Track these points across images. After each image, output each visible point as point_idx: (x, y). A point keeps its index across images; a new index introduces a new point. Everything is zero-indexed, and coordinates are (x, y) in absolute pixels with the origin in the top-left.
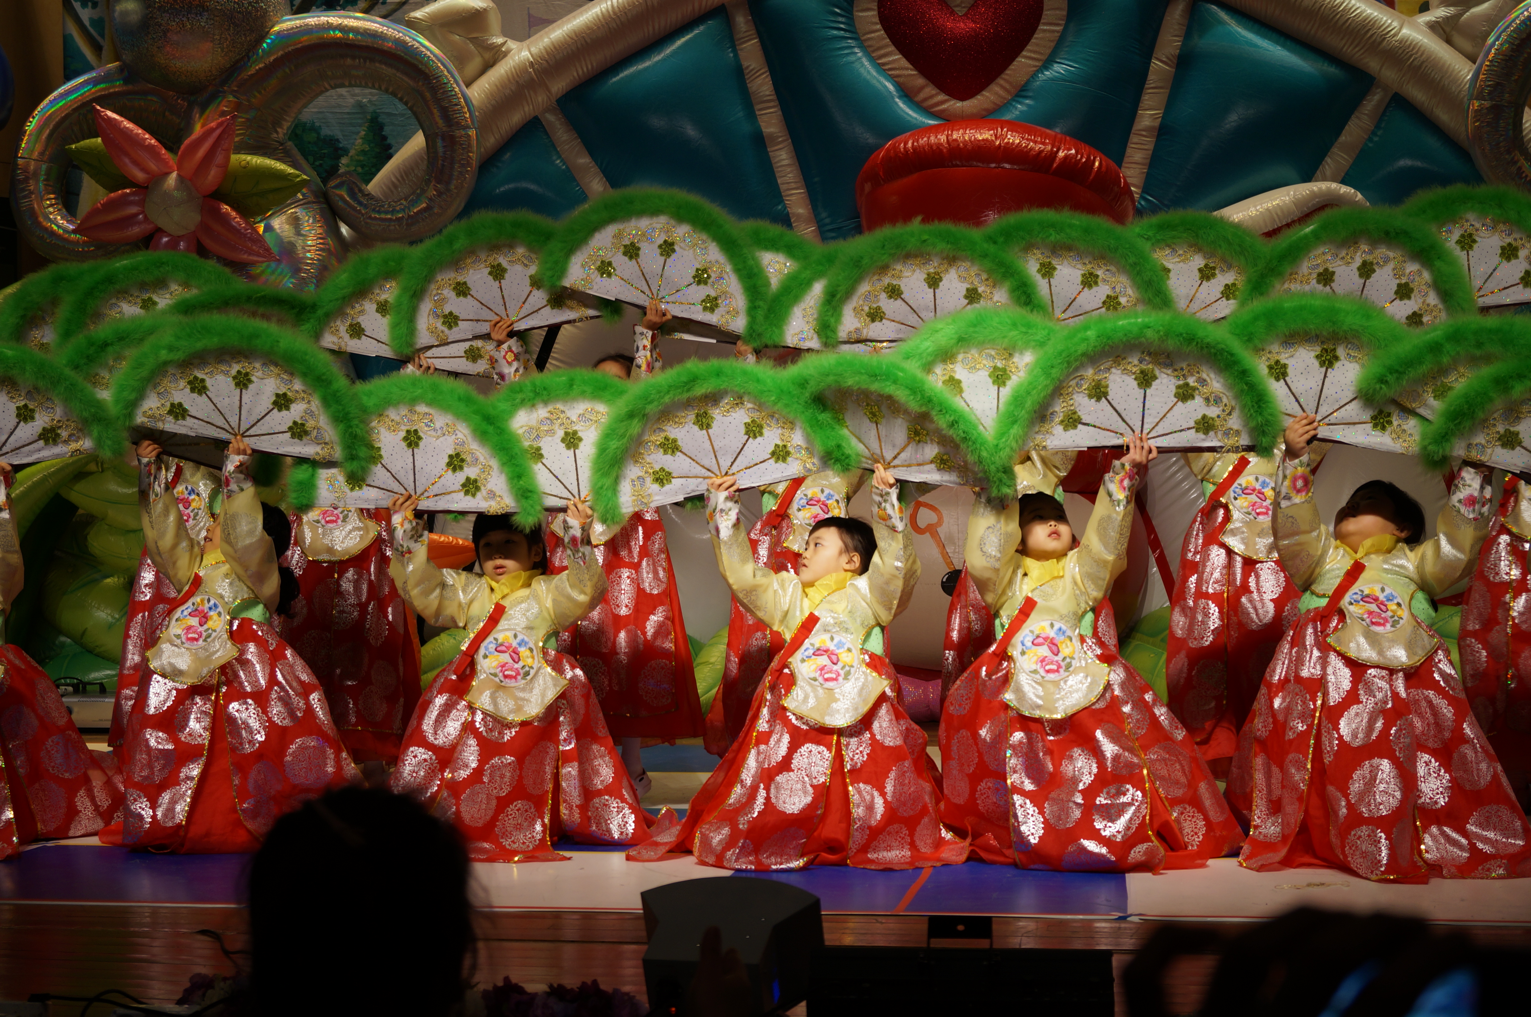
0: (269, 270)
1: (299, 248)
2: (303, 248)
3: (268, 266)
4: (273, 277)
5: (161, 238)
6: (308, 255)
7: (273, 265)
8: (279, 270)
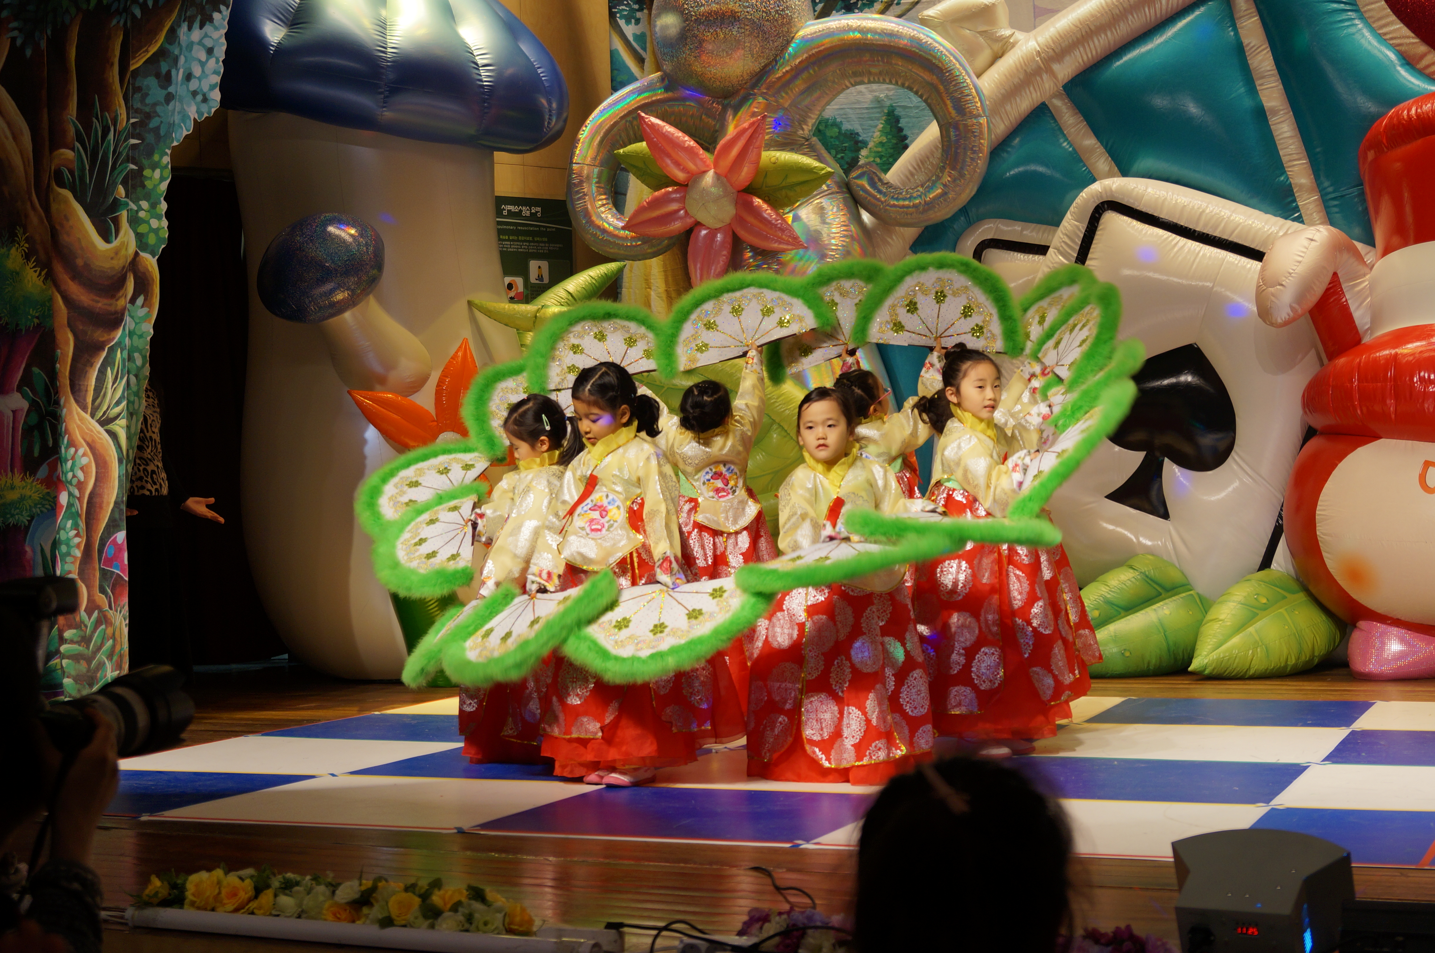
0: (797, 257)
1: (825, 235)
2: (828, 235)
3: (796, 254)
4: (801, 263)
5: (700, 231)
6: (833, 241)
7: (801, 251)
8: (807, 257)
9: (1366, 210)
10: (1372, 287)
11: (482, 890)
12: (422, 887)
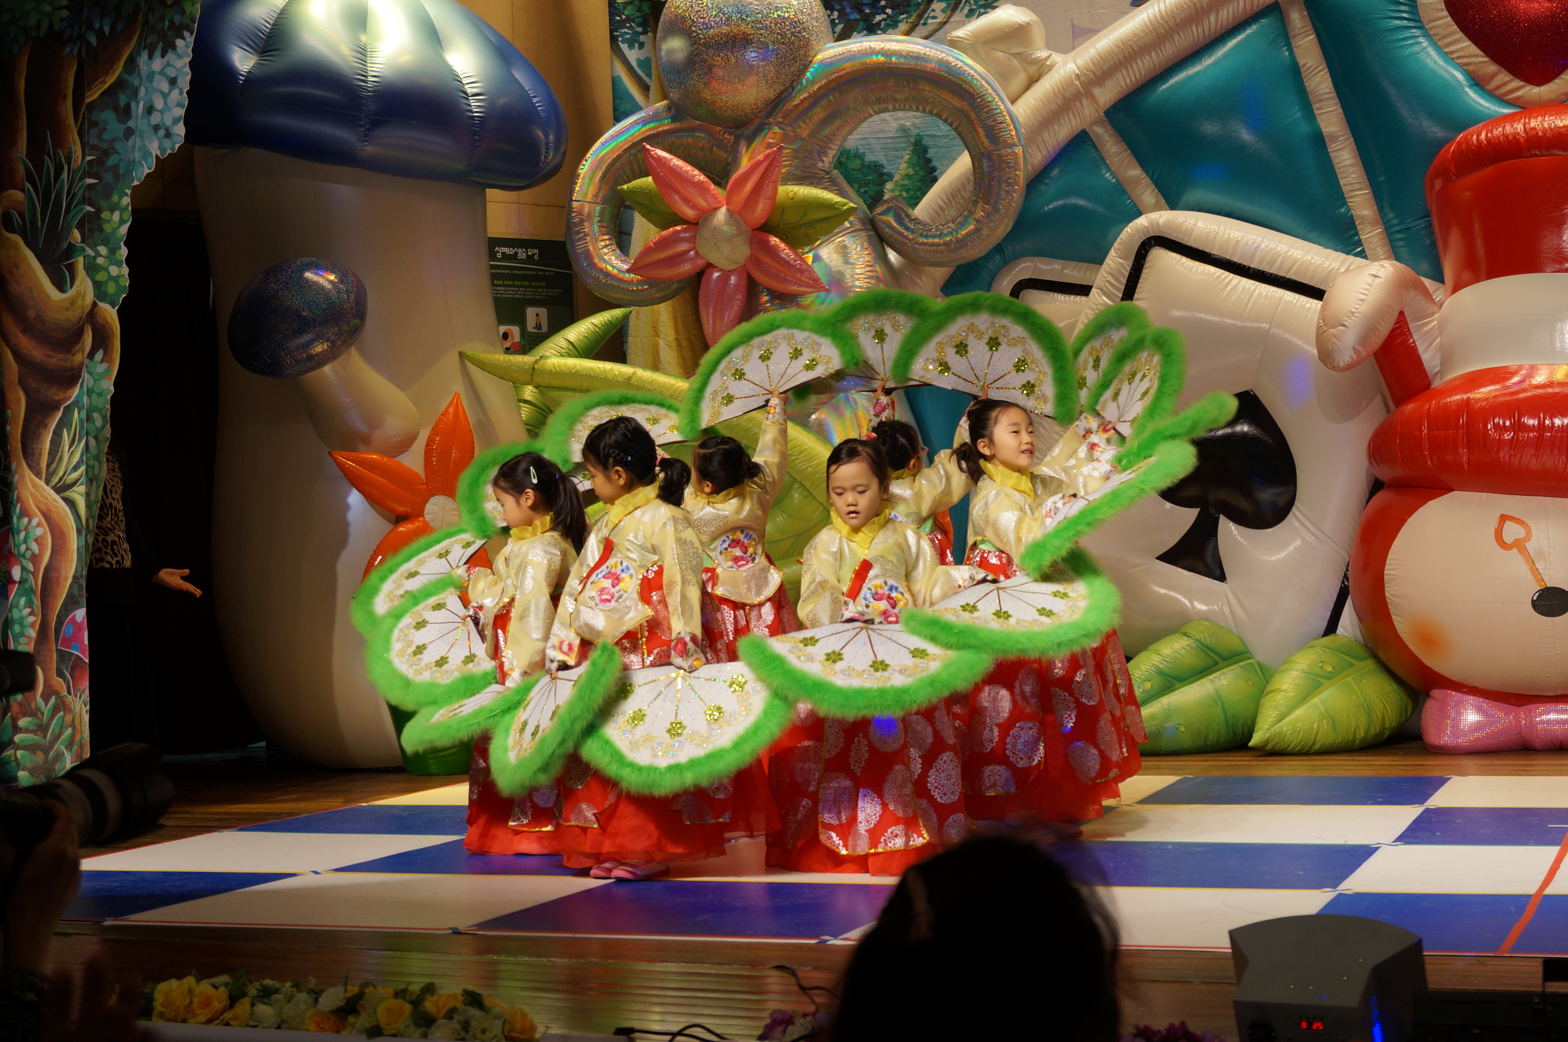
0: (819, 301)
1: (848, 277)
2: (852, 276)
3: (817, 297)
4: (823, 307)
5: (712, 274)
6: (857, 283)
7: (823, 294)
8: (828, 300)
9: (1434, 244)
10: (1441, 327)
11: (479, 995)
12: (414, 992)
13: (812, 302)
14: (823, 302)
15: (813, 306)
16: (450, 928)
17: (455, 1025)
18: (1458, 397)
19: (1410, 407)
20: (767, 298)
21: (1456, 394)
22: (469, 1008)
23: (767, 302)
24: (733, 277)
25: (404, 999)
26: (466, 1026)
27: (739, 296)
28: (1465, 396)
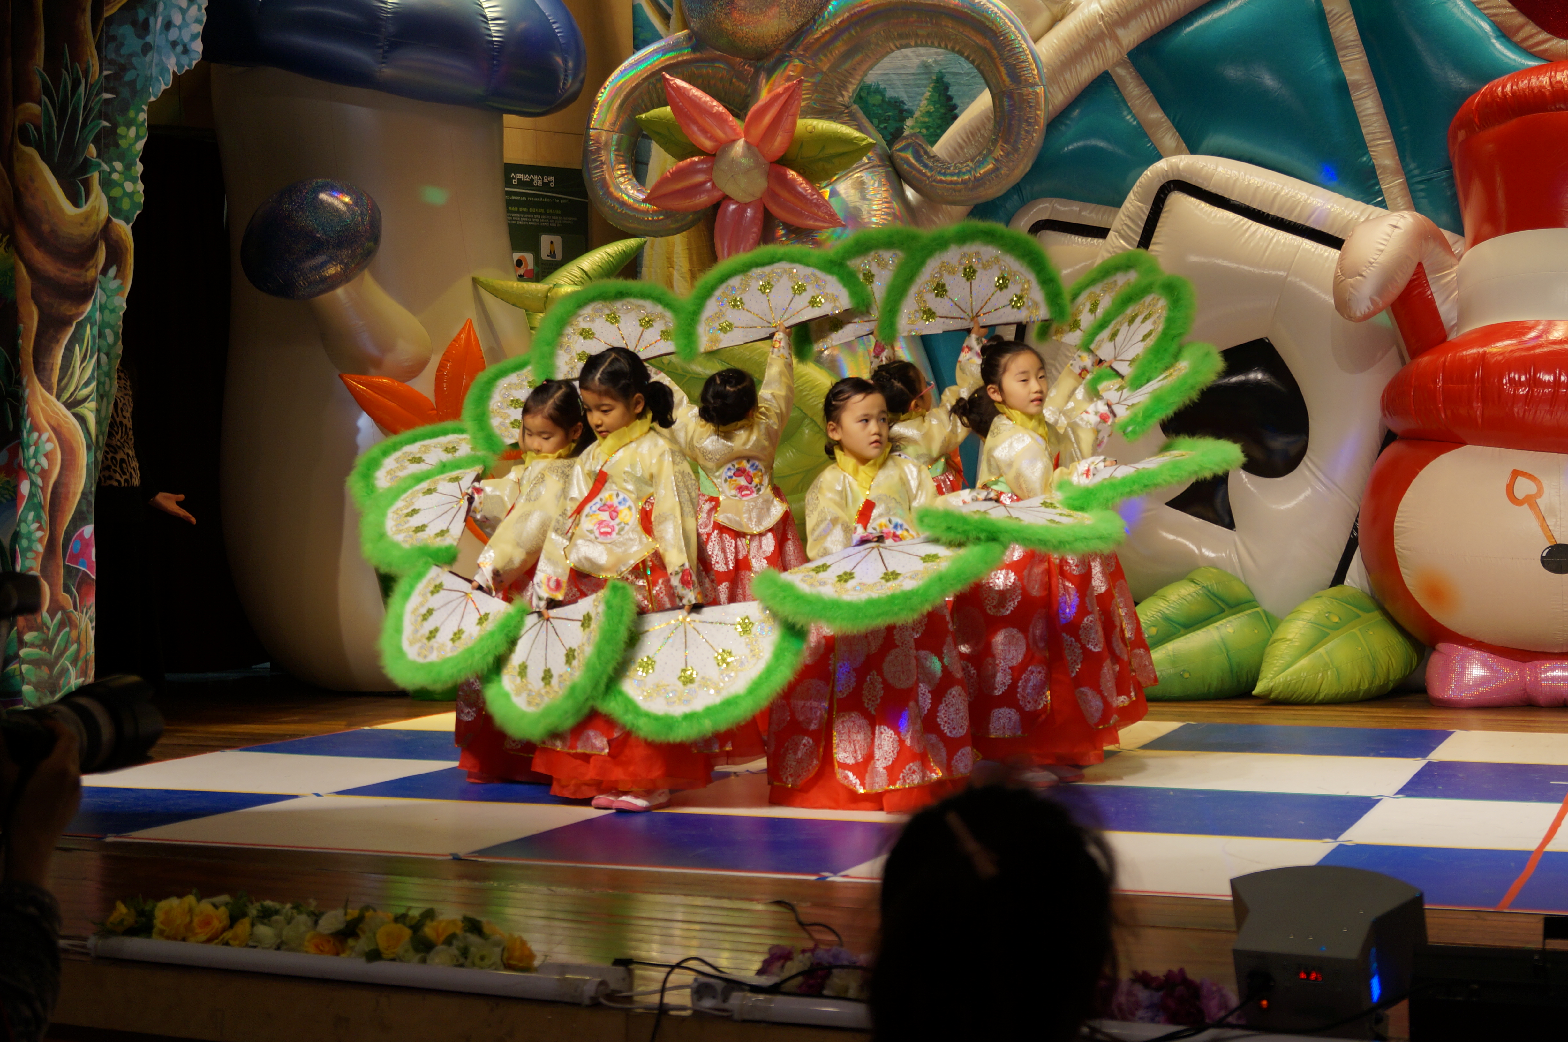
0: (835, 236)
2: (869, 213)
3: (833, 232)
5: (728, 206)
6: (874, 219)
7: (839, 230)
8: (844, 236)
9: (1455, 196)
10: (1459, 280)
11: (479, 922)
12: (413, 917)
13: (828, 238)
14: (839, 238)
15: (829, 242)
16: (451, 854)
17: (454, 951)
18: (1474, 351)
19: (1425, 359)
20: (782, 232)
21: (1472, 348)
22: (468, 935)
23: (783, 236)
24: (749, 210)
25: (404, 924)
26: (465, 952)
27: (755, 230)
28: (1481, 350)
